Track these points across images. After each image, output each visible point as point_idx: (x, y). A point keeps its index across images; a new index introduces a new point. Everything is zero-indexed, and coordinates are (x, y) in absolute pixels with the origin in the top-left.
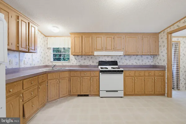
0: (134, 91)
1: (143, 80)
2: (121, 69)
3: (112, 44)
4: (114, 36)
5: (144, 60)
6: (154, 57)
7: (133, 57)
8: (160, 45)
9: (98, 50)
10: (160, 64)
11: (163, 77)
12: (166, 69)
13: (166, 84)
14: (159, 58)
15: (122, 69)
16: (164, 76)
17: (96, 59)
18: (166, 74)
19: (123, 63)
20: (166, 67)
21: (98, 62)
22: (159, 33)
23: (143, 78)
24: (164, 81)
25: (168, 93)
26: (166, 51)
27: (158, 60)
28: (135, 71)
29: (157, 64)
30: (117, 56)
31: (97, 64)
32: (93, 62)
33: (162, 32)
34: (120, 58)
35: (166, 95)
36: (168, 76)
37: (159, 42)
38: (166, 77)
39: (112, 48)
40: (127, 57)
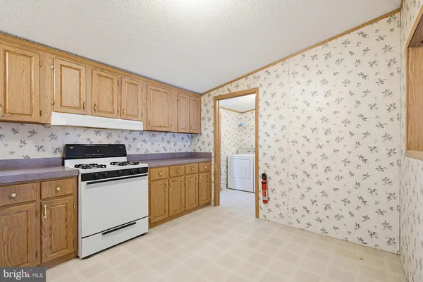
0: (167, 212)
1: (183, 184)
2: (141, 165)
3: (115, 98)
4: (120, 76)
5: (178, 143)
6: (192, 137)
7: (159, 136)
8: (202, 116)
9: (65, 108)
10: (203, 151)
11: (208, 173)
12: (213, 159)
13: (213, 184)
14: (201, 138)
15: (145, 165)
16: (210, 171)
17: (53, 136)
18: (213, 166)
19: (138, 150)
20: (213, 155)
21: (62, 149)
22: (202, 95)
23: (183, 180)
24: (210, 180)
25: (215, 200)
26: (212, 128)
27: (200, 144)
28: (169, 167)
29: (198, 151)
30: (122, 131)
31: (59, 155)
32: (39, 148)
33: (207, 95)
34: (130, 137)
35: (212, 202)
36: (215, 169)
37: (201, 110)
38: (213, 172)
39: (113, 110)
40: (146, 135)
